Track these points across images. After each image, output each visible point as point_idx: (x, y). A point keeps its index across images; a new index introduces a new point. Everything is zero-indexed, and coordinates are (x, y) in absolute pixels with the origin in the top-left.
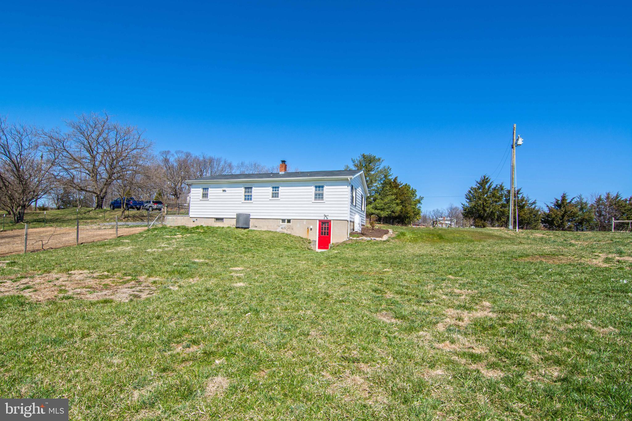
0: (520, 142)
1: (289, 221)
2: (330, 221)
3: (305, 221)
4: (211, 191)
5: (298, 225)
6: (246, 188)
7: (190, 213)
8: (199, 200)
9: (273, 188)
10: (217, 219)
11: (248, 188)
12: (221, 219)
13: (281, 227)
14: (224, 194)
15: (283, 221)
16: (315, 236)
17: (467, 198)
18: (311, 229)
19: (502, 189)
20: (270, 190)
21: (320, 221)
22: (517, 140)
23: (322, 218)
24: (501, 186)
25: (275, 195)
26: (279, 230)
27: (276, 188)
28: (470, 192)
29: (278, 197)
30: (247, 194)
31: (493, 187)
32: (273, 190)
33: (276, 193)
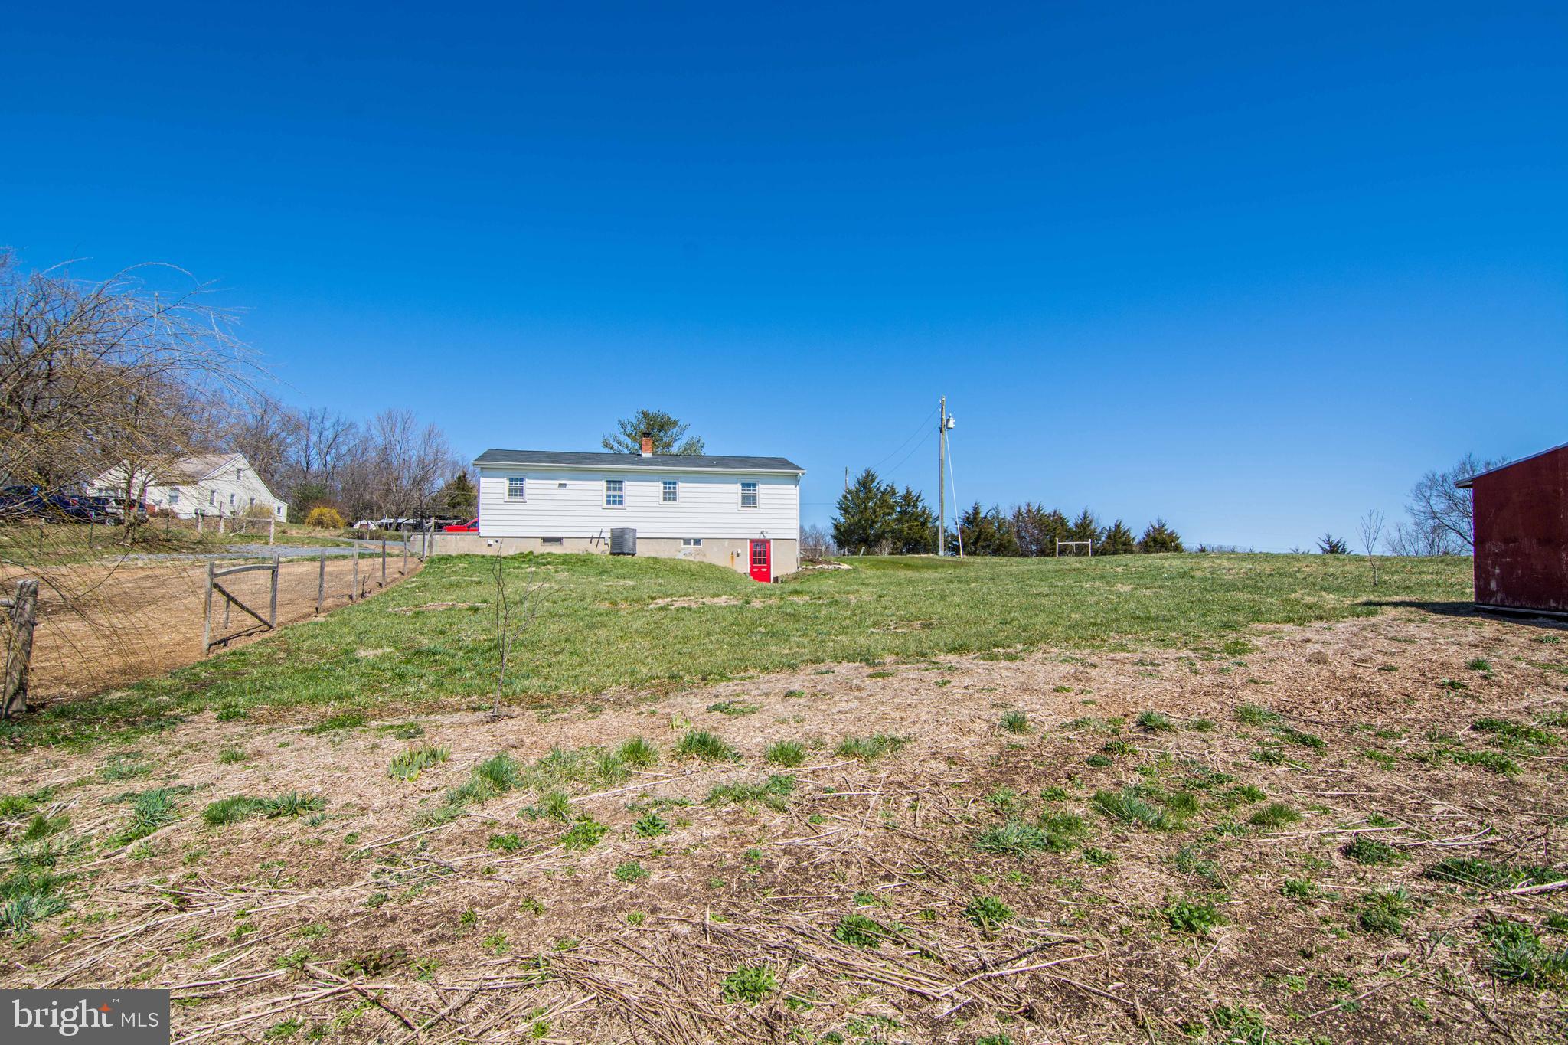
0: (951, 424)
1: (697, 542)
2: (768, 541)
3: (727, 542)
4: (529, 485)
5: (715, 549)
6: (608, 482)
7: (481, 528)
8: (501, 502)
9: (665, 483)
10: (546, 540)
11: (614, 482)
12: (558, 540)
13: (683, 552)
14: (562, 491)
15: (687, 541)
16: (743, 566)
17: (841, 508)
18: (738, 555)
19: (894, 494)
20: (658, 487)
21: (752, 541)
22: (948, 421)
23: (757, 537)
24: (892, 488)
25: (670, 496)
26: (681, 556)
27: (670, 483)
28: (845, 497)
29: (675, 499)
30: (612, 493)
31: (882, 489)
32: (665, 488)
33: (670, 493)
